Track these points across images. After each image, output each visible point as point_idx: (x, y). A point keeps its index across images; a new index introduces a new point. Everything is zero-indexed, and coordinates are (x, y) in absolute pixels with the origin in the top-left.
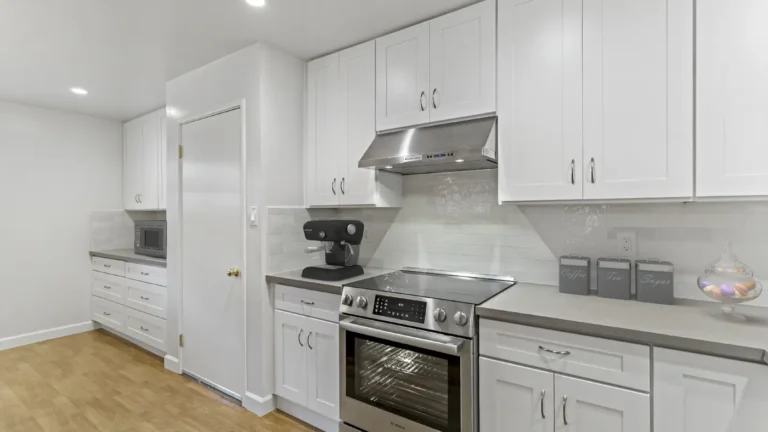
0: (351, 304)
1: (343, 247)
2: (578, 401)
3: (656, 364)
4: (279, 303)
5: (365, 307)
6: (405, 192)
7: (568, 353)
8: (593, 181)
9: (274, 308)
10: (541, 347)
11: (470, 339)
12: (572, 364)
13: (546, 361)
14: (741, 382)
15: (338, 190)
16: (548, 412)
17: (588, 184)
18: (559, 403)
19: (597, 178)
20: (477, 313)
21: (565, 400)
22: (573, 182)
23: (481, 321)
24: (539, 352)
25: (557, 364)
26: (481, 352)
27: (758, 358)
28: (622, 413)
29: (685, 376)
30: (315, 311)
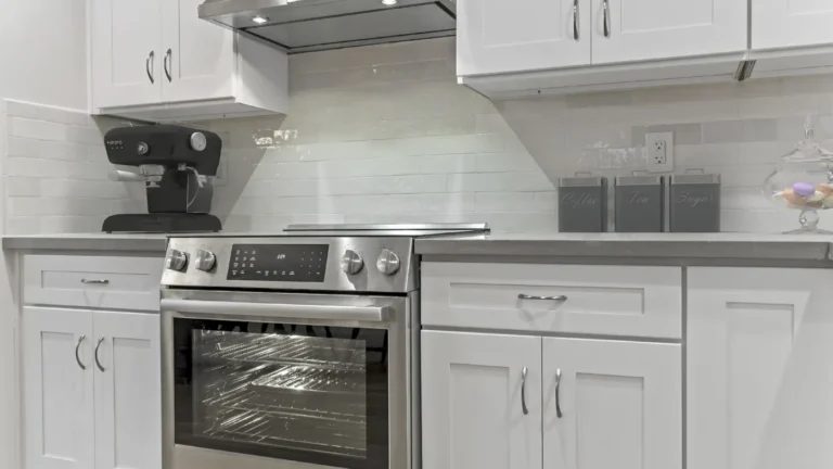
0: (184, 268)
1: (183, 175)
2: (578, 374)
3: (690, 293)
4: (32, 293)
5: (212, 268)
6: (294, 84)
7: (563, 299)
8: (606, 34)
9: (21, 303)
10: (521, 297)
11: (404, 295)
12: (569, 317)
13: (529, 317)
14: (800, 299)
15: (159, 73)
16: (533, 402)
17: (600, 39)
18: (549, 384)
19: (612, 28)
20: (417, 252)
21: (558, 379)
22: (576, 36)
23: (425, 266)
24: (518, 305)
25: (546, 318)
26: (423, 322)
27: (820, 256)
28: (643, 378)
29: (730, 304)
30: (110, 296)
